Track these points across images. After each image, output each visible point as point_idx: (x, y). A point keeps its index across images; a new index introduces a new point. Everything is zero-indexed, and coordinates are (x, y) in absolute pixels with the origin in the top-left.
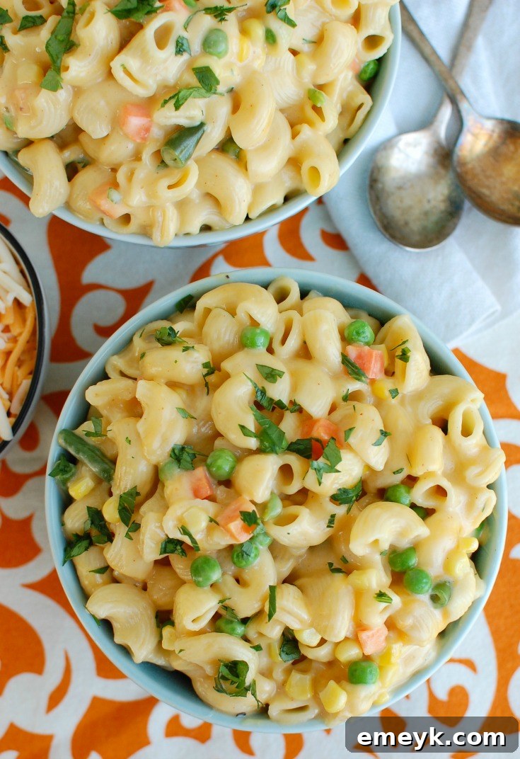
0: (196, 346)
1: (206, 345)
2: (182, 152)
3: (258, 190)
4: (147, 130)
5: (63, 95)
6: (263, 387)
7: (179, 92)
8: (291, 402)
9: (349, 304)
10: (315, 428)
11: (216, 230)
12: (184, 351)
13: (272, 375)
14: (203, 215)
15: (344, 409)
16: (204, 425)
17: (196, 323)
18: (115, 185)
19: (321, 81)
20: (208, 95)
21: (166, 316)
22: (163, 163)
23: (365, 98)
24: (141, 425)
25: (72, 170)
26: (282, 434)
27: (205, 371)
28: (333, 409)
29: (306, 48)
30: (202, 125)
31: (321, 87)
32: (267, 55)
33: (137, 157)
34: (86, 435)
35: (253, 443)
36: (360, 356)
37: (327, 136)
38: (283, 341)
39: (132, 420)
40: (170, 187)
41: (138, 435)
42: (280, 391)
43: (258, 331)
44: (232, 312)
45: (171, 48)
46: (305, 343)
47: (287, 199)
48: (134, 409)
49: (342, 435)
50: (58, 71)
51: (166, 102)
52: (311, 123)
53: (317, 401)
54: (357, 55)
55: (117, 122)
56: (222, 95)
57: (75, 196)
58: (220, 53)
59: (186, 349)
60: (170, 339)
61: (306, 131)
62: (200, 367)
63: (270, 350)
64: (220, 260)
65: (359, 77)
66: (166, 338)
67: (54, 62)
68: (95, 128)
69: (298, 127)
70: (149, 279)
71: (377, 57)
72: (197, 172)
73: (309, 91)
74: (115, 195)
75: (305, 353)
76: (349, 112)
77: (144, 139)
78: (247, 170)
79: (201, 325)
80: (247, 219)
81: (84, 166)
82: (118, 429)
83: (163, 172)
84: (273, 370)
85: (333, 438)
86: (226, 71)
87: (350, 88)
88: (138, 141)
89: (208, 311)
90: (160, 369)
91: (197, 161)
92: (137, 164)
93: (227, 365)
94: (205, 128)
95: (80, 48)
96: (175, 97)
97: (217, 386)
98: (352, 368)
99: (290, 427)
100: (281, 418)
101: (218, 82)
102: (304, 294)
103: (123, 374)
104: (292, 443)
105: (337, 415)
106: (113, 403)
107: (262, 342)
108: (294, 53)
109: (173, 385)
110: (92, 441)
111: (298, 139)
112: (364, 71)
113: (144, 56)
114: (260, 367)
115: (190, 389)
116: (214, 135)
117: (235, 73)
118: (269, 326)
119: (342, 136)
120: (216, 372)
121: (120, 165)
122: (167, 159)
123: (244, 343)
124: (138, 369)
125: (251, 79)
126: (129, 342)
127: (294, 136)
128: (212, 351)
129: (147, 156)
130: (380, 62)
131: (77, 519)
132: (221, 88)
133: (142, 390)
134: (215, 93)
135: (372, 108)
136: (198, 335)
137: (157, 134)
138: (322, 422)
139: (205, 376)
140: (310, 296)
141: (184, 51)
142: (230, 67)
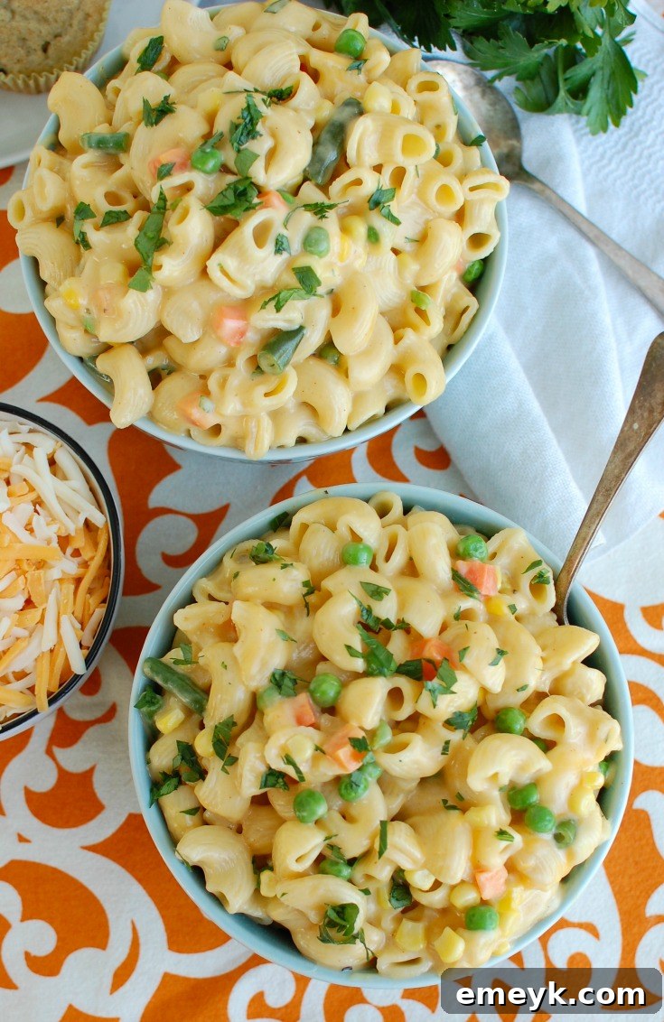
0: (294, 563)
1: (304, 563)
2: (280, 357)
3: (358, 399)
4: (242, 334)
5: (152, 296)
6: (369, 606)
7: (280, 293)
8: (398, 621)
9: (457, 520)
10: (427, 648)
11: (312, 443)
12: (282, 568)
13: (378, 593)
14: (300, 426)
15: (456, 628)
16: (304, 649)
17: (291, 541)
18: (206, 392)
19: (424, 283)
20: (306, 296)
21: (258, 535)
22: (258, 369)
23: (470, 300)
24: (237, 649)
25: (156, 377)
26: (390, 656)
27: (305, 590)
28: (444, 628)
29: (408, 247)
30: (301, 328)
31: (423, 289)
32: (368, 254)
33: (230, 363)
34: (174, 663)
35: (359, 665)
36: (471, 571)
37: (431, 341)
38: (388, 558)
39: (226, 645)
40: (266, 395)
41: (235, 659)
42: (386, 609)
43: (361, 546)
44: (333, 528)
45: (270, 247)
46: (411, 559)
47: (388, 409)
48: (228, 632)
49: (456, 656)
50: (149, 270)
51: (266, 303)
52: (415, 328)
53: (427, 621)
54: (462, 256)
55: (211, 325)
56: (321, 296)
57: (160, 405)
58: (321, 252)
59: (285, 566)
60: (267, 556)
61: (410, 336)
62: (300, 586)
63: (374, 567)
64: (304, 481)
65: (463, 278)
66: (262, 555)
67: (145, 261)
68: (186, 331)
69: (401, 331)
70: (224, 503)
71: (483, 257)
72: (296, 379)
73: (412, 293)
74: (207, 404)
75: (411, 569)
76: (454, 316)
77: (239, 343)
78: (347, 377)
79: (297, 544)
80: (347, 430)
81: (169, 373)
82: (211, 654)
83: (259, 378)
84: (379, 587)
85: (446, 659)
86: (327, 272)
87: (454, 290)
88: (233, 345)
89: (305, 527)
90: (257, 589)
91: (295, 367)
92: (228, 371)
93: (328, 584)
94: (305, 332)
95: (172, 246)
96: (275, 297)
97: (318, 607)
98: (464, 584)
99: (398, 647)
100: (388, 640)
101: (319, 284)
102: (407, 510)
103: (211, 598)
104: (401, 665)
105: (448, 635)
106: (203, 627)
107: (365, 559)
108: (396, 251)
109: (271, 606)
110: (181, 669)
111: (401, 343)
112: (468, 272)
113: (242, 255)
114: (365, 585)
115: (288, 611)
116: (313, 340)
117: (336, 273)
118: (372, 541)
119: (446, 342)
120: (316, 592)
121: (211, 371)
122: (264, 364)
123: (345, 560)
124: (231, 592)
125: (352, 280)
126: (219, 563)
127: (397, 341)
128: (310, 569)
129: (241, 361)
130: (485, 262)
131: (165, 755)
132: (321, 290)
133: (238, 611)
134: (314, 295)
135: (478, 310)
136: (296, 553)
137: (252, 337)
138: (433, 642)
139: (304, 596)
140: (414, 510)
141: (284, 250)
142: (331, 266)
